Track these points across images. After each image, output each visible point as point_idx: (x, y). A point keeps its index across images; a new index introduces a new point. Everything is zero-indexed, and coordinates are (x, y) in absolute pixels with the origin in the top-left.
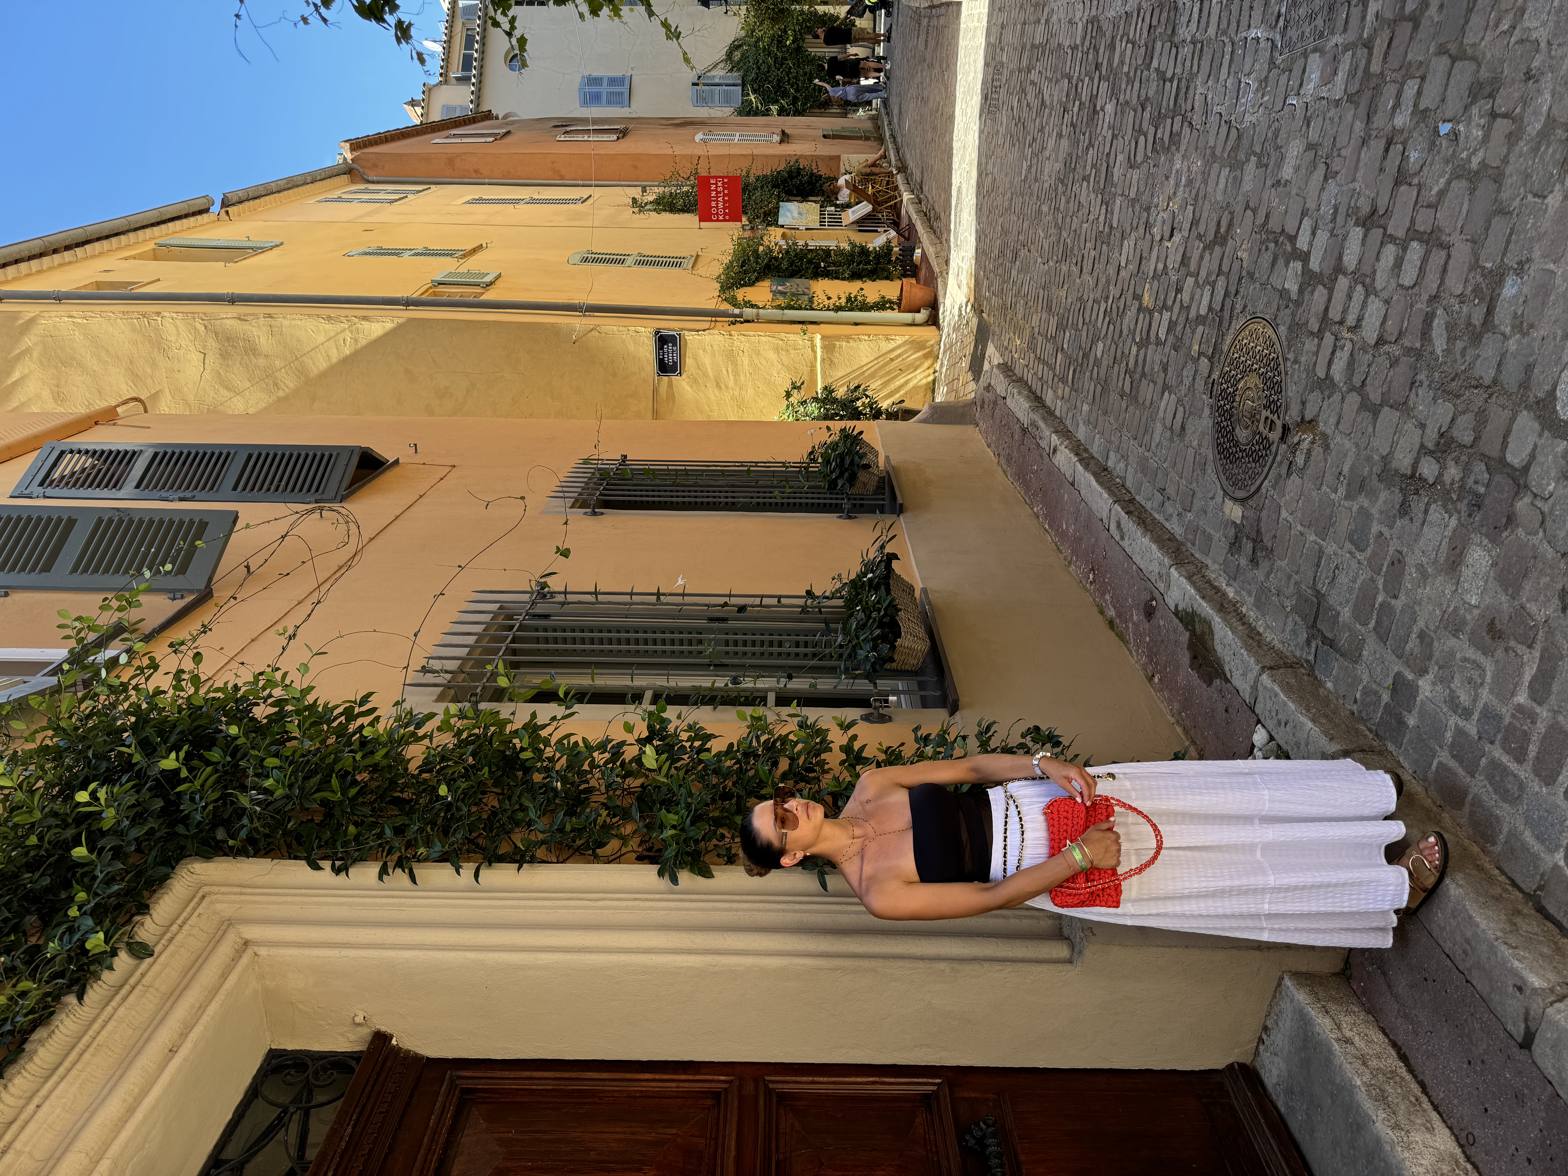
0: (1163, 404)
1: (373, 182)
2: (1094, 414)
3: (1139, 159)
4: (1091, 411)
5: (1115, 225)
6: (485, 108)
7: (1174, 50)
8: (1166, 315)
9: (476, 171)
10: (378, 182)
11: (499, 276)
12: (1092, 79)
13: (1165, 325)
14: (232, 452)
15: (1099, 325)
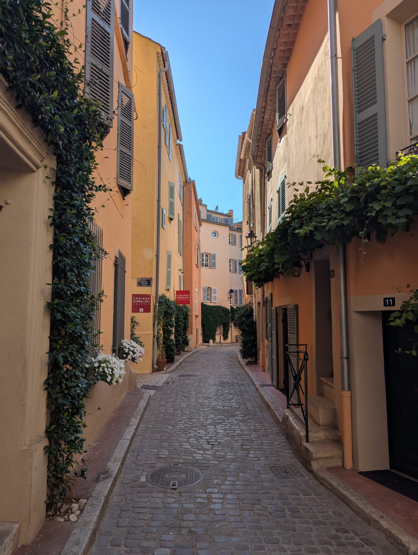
0: (164, 451)
1: (183, 189)
2: (150, 429)
3: (227, 431)
4: (150, 428)
5: (207, 427)
6: (203, 223)
7: (258, 437)
8: (189, 447)
9: (187, 221)
10: (183, 190)
11: (164, 229)
12: (241, 414)
13: (187, 447)
14: (131, 151)
15: (177, 426)
